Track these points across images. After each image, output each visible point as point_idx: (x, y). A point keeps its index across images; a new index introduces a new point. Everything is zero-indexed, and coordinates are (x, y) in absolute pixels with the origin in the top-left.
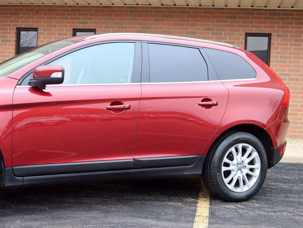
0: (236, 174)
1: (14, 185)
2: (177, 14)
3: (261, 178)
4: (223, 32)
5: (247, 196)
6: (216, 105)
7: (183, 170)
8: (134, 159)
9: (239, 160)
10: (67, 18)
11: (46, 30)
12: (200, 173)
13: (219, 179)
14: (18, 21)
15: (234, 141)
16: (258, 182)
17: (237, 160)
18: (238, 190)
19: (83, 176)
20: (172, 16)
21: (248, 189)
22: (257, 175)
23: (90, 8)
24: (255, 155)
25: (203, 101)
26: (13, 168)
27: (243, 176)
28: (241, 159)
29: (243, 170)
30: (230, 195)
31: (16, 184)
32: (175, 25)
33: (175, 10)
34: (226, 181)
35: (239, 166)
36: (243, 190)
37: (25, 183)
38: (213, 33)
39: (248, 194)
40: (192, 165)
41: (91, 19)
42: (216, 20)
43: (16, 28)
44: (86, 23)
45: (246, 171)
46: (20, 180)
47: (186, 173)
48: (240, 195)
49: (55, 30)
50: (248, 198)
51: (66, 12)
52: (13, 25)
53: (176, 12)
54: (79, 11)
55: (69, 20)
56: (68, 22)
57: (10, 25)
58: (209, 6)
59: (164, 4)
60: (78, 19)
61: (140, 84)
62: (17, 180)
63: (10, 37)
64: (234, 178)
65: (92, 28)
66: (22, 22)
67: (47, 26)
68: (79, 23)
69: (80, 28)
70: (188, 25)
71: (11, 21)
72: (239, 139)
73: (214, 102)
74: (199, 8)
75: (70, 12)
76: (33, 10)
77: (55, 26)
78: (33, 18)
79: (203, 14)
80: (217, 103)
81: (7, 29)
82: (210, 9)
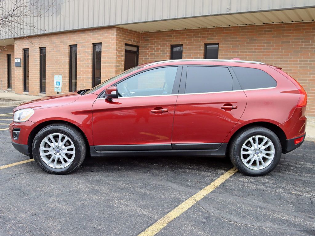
0: (253, 157)
1: (96, 155)
2: (275, 29)
3: (274, 161)
4: (311, 40)
5: (261, 173)
6: (236, 108)
7: (211, 152)
8: (172, 144)
9: (256, 147)
10: (200, 37)
11: (187, 45)
12: (224, 154)
13: (237, 160)
14: (171, 41)
15: (251, 134)
16: (272, 163)
17: (254, 147)
18: (255, 168)
19: (138, 153)
20: (271, 31)
21: (264, 168)
22: (272, 159)
23: (215, 29)
24: (270, 143)
25: (224, 106)
26: (95, 146)
27: (259, 158)
28: (257, 146)
29: (260, 154)
30: (247, 172)
31: (97, 155)
32: (274, 37)
33: (273, 26)
34: (245, 161)
35: (256, 151)
36: (259, 168)
37: (102, 155)
38: (303, 41)
39: (262, 172)
40: (217, 150)
41: (215, 36)
42: (305, 31)
43: (171, 45)
44: (213, 39)
45: (262, 155)
46: (99, 153)
47: (212, 154)
48: (256, 172)
49: (194, 45)
50: (263, 174)
51: (200, 33)
52: (169, 43)
53: (274, 28)
54: (208, 31)
55: (202, 38)
56: (201, 40)
57: (166, 44)
58: (299, 21)
59: (265, 23)
60: (208, 37)
61: (177, 95)
62: (98, 153)
63: (167, 51)
64: (252, 159)
65: (216, 42)
66: (174, 41)
67: (188, 43)
68: (208, 39)
69: (209, 43)
70: (283, 36)
71: (167, 41)
72: (255, 132)
73: (234, 106)
74: (291, 23)
75: (202, 33)
76: (179, 33)
77: (193, 43)
78: (180, 38)
79: (295, 28)
80: (237, 107)
81: (165, 46)
82: (301, 23)
